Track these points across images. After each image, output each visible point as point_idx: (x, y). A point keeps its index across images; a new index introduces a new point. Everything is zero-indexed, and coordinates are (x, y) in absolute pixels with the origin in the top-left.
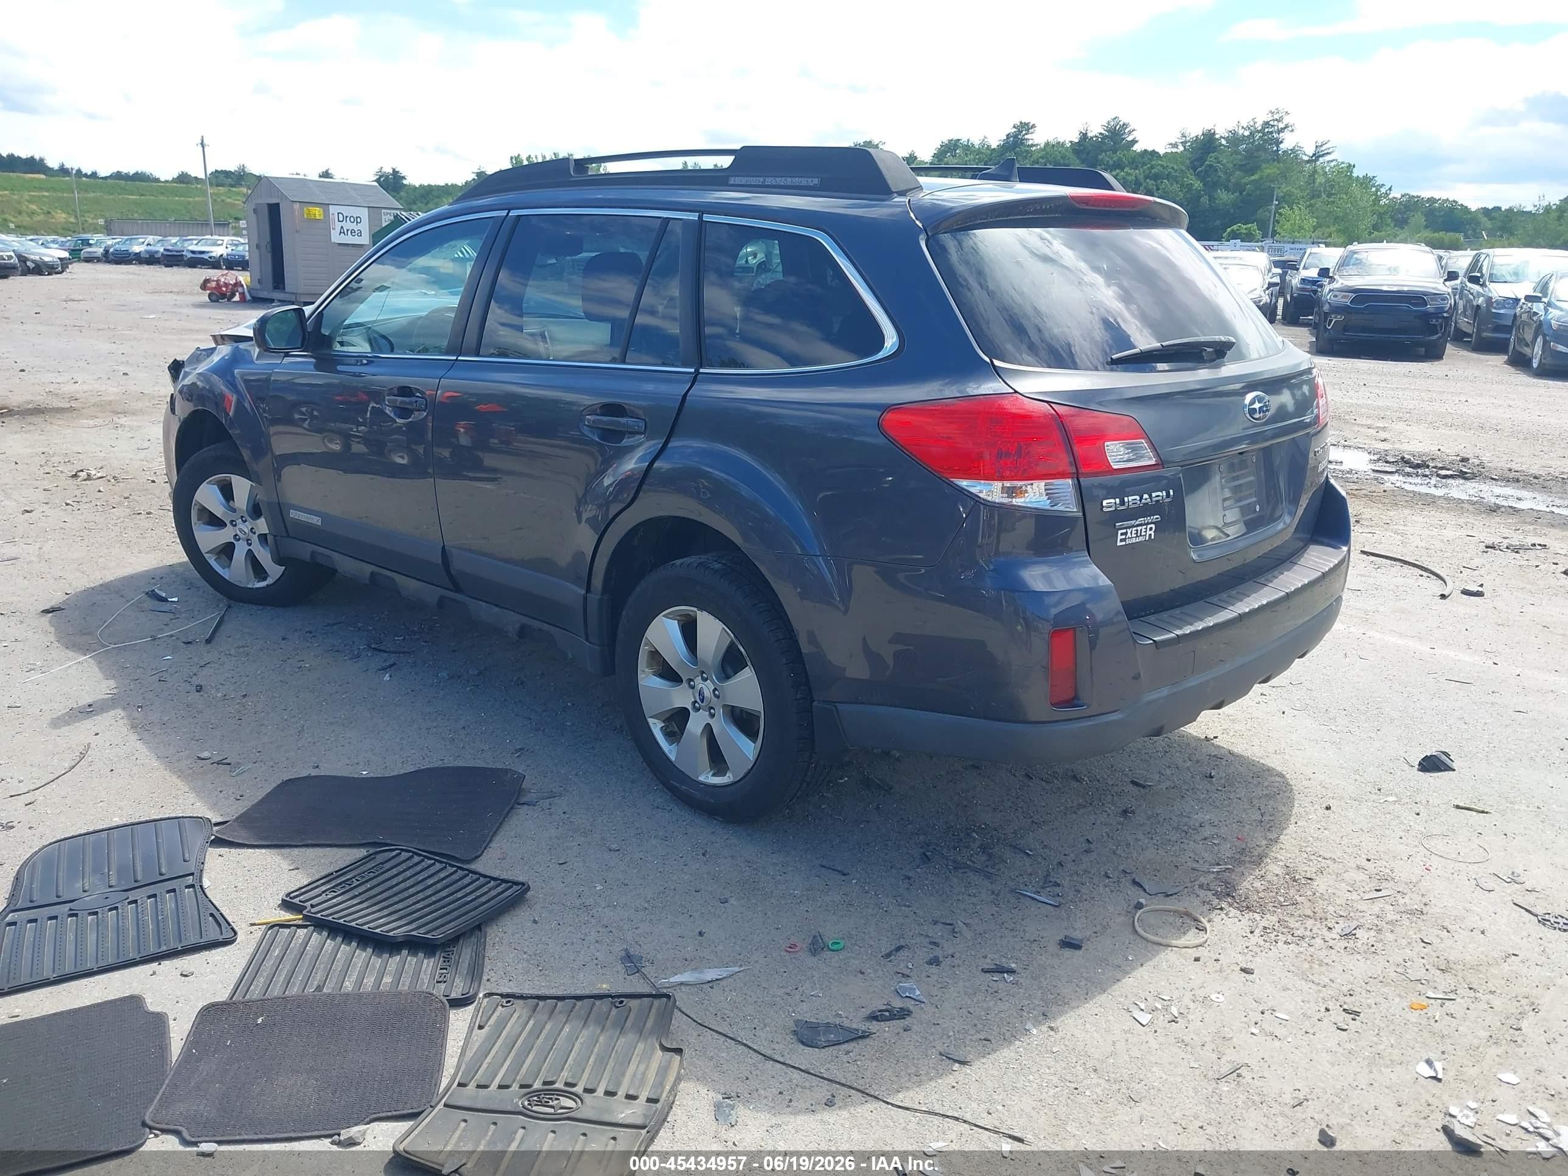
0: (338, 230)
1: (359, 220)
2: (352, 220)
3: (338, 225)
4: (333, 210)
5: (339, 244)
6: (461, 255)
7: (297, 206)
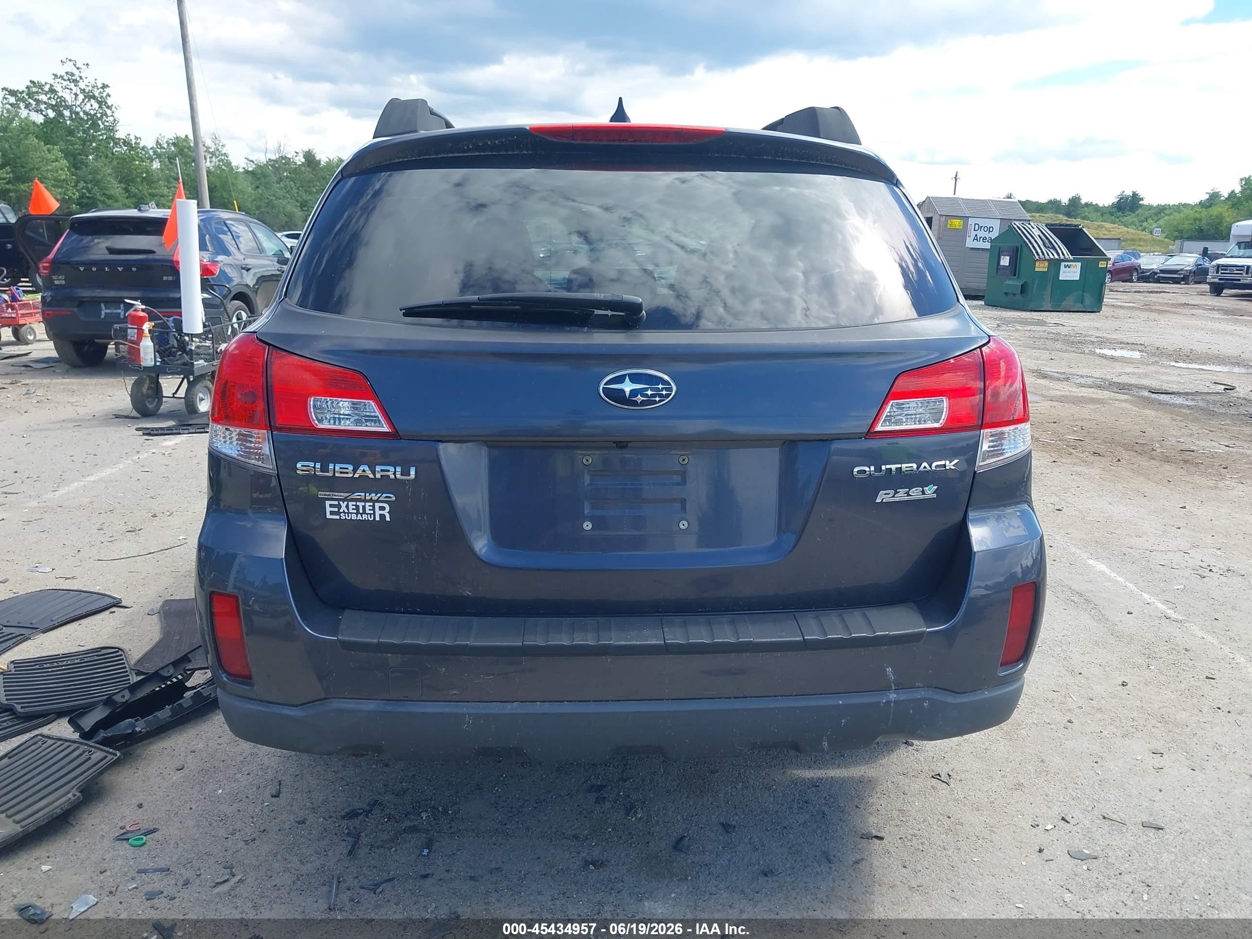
0: (973, 237)
1: (991, 229)
2: (986, 229)
3: (973, 233)
4: (971, 221)
5: (971, 249)
6: (1056, 257)
7: (943, 219)
